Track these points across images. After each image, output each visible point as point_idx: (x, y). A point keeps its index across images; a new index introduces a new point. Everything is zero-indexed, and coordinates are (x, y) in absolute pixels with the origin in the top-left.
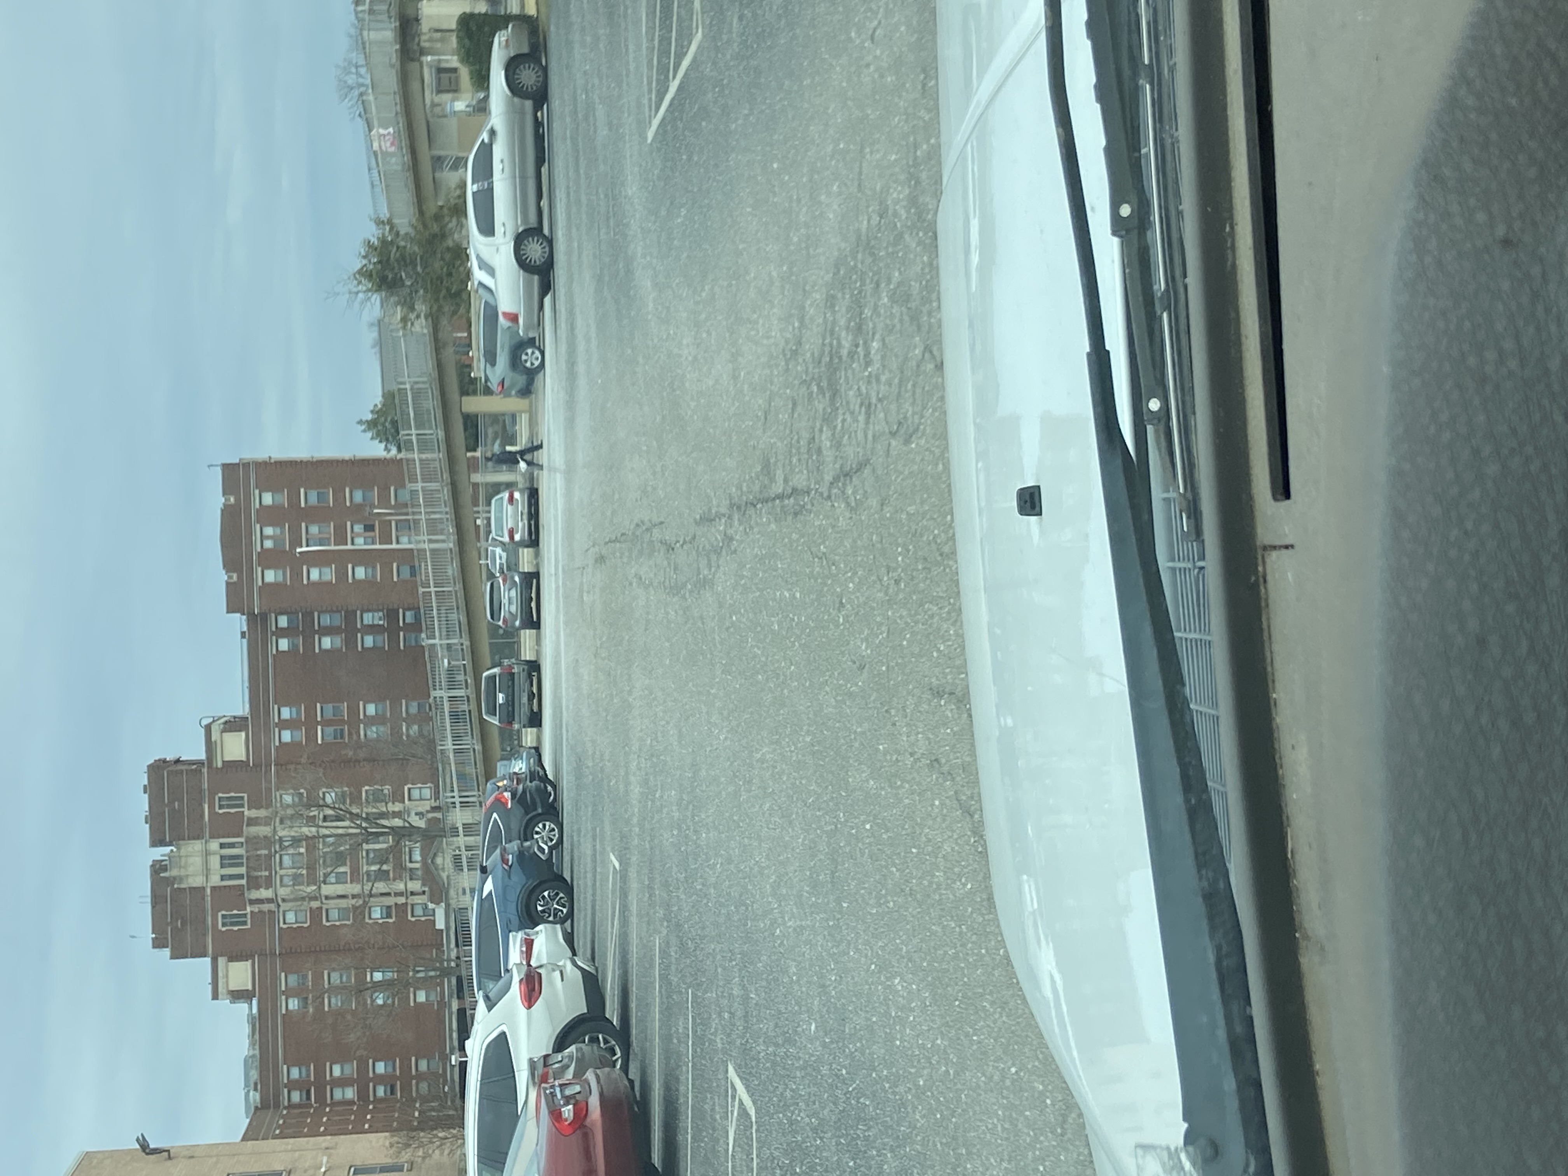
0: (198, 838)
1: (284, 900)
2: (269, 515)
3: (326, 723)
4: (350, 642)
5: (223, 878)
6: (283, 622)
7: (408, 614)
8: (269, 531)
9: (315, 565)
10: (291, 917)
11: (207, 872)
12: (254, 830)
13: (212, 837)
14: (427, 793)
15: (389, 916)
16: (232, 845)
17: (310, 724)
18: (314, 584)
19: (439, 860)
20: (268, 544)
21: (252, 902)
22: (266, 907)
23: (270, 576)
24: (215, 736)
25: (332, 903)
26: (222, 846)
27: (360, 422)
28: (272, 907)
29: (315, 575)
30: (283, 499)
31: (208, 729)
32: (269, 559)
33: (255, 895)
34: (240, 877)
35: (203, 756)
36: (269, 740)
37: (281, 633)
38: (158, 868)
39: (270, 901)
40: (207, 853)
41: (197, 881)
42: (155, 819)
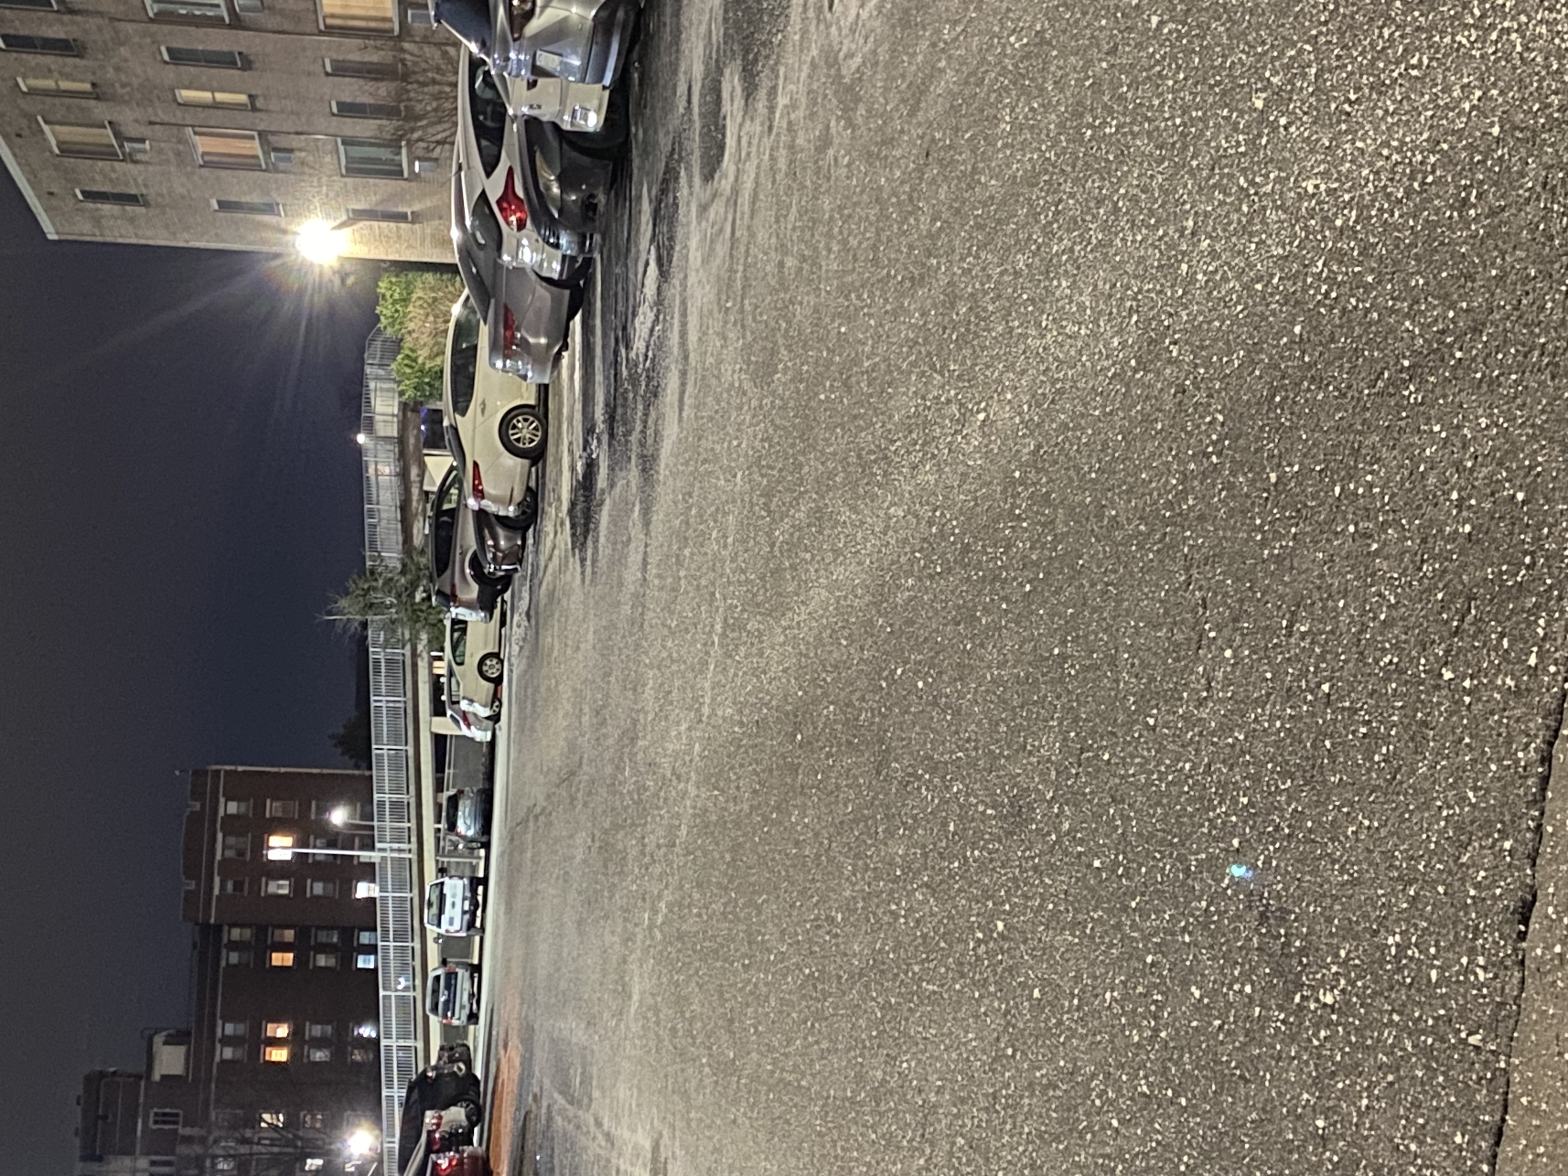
0: (128, 1154)
2: (232, 825)
4: (302, 959)
6: (236, 934)
7: (363, 934)
8: (231, 840)
9: (274, 878)
12: (185, 1149)
13: (143, 1153)
16: (162, 1164)
17: (254, 1042)
18: (272, 897)
20: (230, 854)
23: (229, 886)
24: (156, 1048)
26: (152, 1163)
29: (273, 887)
30: (247, 808)
31: (150, 1040)
32: (229, 869)
36: (210, 1056)
37: (233, 946)
40: (136, 1170)
42: (87, 1131)
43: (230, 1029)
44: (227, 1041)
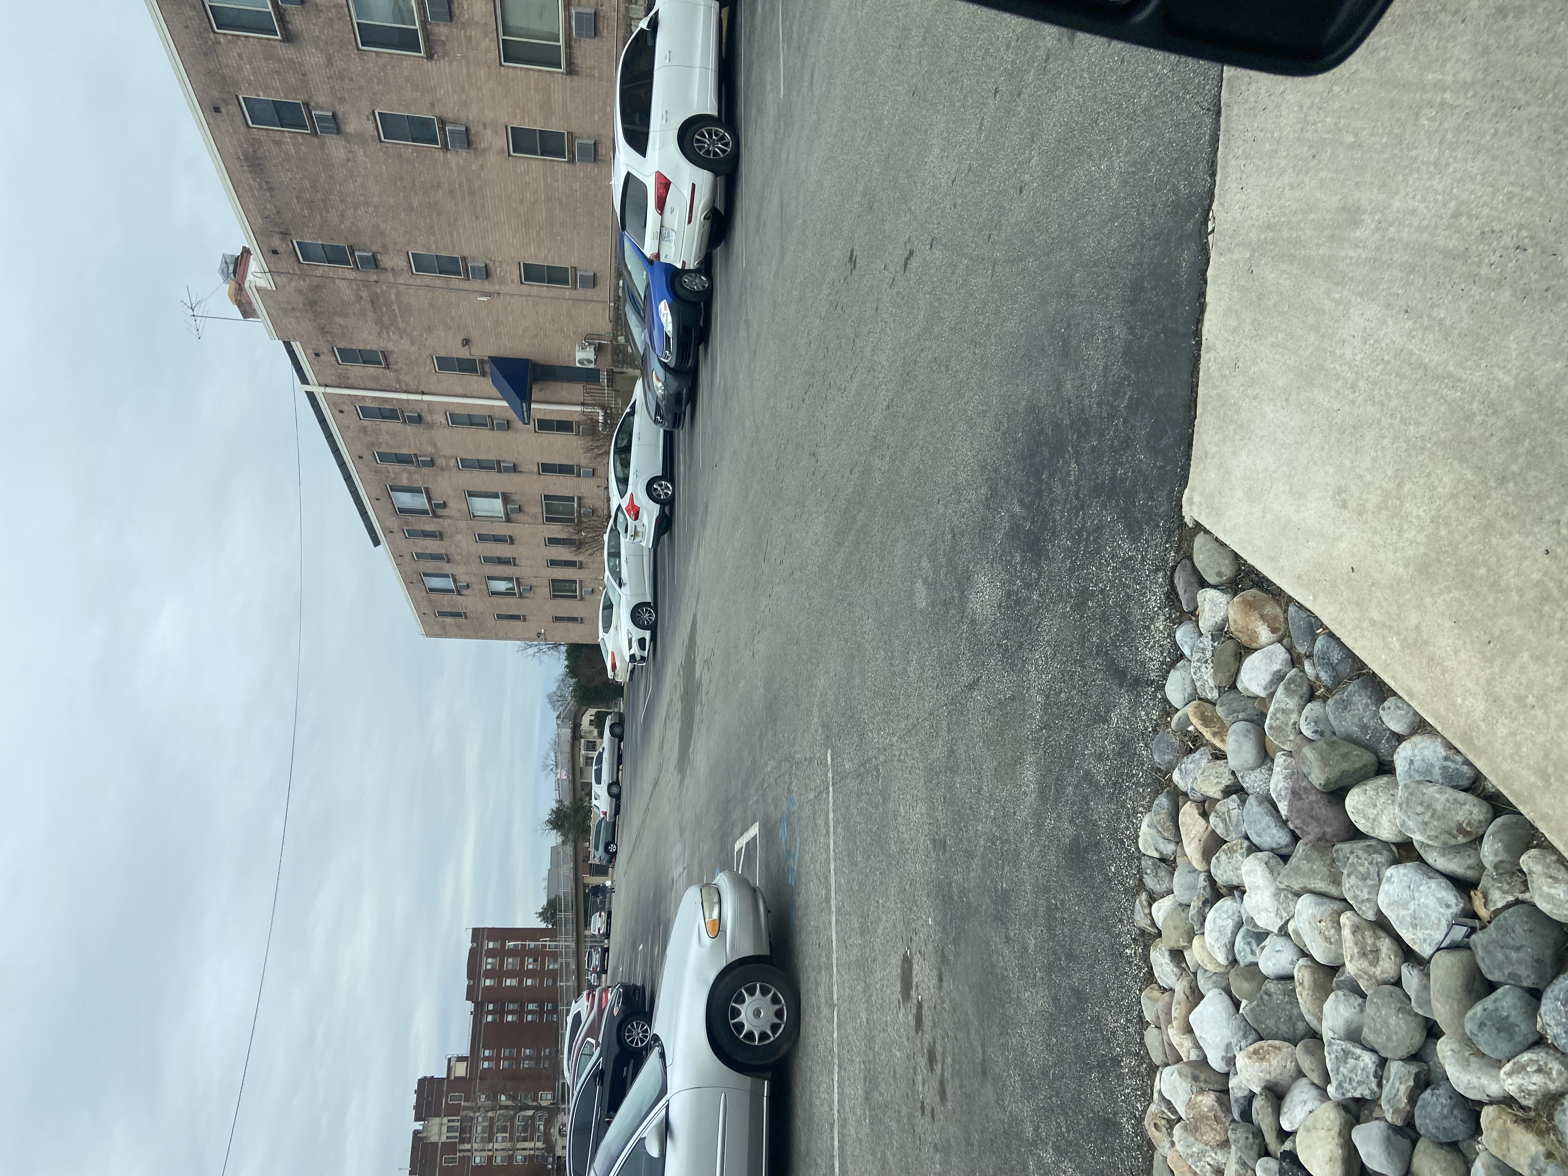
0: (439, 1116)
1: (476, 1150)
2: (491, 953)
3: (505, 1059)
4: (521, 1018)
5: (447, 1138)
6: (491, 1007)
7: (549, 1005)
8: (490, 960)
9: (509, 978)
10: (478, 1160)
11: (440, 1134)
12: (465, 1113)
13: (445, 1116)
14: (549, 1097)
15: (525, 1161)
16: (453, 1121)
17: (497, 1059)
18: (508, 987)
19: (552, 1131)
20: (489, 967)
21: (460, 1151)
22: (466, 1154)
23: (488, 982)
24: (452, 1063)
25: (499, 1153)
26: (449, 1121)
27: (536, 913)
28: (469, 1154)
29: (508, 982)
30: (498, 945)
31: (449, 1060)
32: (488, 974)
33: (462, 1147)
34: (456, 1137)
35: (445, 1076)
36: (477, 1067)
37: (489, 1012)
38: (416, 1133)
39: (468, 1150)
40: (442, 1124)
41: (434, 1139)
42: (418, 1107)
43: (487, 1053)
44: (486, 1059)
